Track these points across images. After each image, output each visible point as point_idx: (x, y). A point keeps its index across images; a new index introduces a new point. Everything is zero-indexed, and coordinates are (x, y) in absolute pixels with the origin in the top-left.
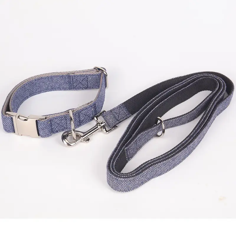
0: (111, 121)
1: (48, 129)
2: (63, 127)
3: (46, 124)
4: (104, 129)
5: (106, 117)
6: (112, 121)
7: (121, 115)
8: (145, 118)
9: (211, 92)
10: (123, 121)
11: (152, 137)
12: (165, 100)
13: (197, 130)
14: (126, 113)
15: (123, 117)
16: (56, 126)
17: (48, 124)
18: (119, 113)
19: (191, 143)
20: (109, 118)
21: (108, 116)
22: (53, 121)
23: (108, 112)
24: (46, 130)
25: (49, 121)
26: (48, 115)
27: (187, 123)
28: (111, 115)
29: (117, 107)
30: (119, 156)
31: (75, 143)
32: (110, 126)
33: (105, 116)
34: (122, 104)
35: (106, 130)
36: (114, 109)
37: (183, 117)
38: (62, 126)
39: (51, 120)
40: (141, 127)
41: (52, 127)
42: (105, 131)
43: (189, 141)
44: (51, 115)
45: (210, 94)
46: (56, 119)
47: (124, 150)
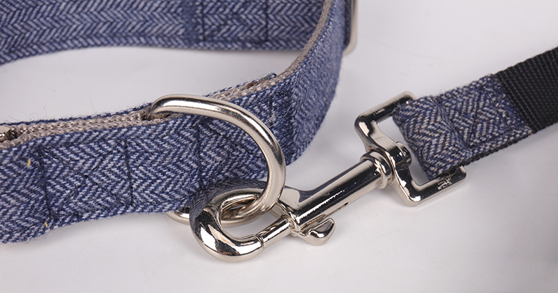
0: (439, 144)
1: (24, 199)
2: (110, 194)
3: (11, 169)
4: (404, 183)
5: (416, 122)
6: (443, 144)
7: (485, 125)
10: (490, 152)
14: (505, 120)
15: (494, 137)
16: (71, 184)
17: (20, 167)
18: (475, 117)
20: (431, 130)
21: (426, 120)
22: (54, 155)
23: (424, 103)
24: (13, 201)
25: (31, 155)
26: (28, 124)
28: (439, 119)
29: (469, 89)
31: (258, 244)
32: (428, 170)
33: (409, 117)
34: (492, 77)
35: (409, 186)
36: (451, 95)
38: (104, 190)
39: (40, 151)
41: (50, 189)
42: (407, 192)
44: (47, 122)
46: (68, 145)
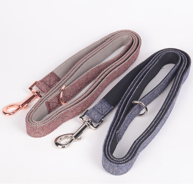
0: (96, 117)
5: (91, 114)
7: (104, 109)
8: (130, 100)
9: (174, 65)
10: (107, 114)
11: (135, 117)
12: (142, 80)
13: (168, 102)
14: (108, 107)
15: (107, 111)
18: (102, 108)
19: (165, 114)
21: (92, 113)
23: (91, 110)
27: (159, 95)
28: (95, 112)
29: (99, 103)
30: (112, 141)
32: (96, 122)
33: (89, 114)
34: (102, 99)
35: (93, 126)
36: (96, 106)
37: (155, 91)
40: (126, 109)
42: (93, 128)
43: (163, 113)
45: (174, 67)
47: (115, 134)
